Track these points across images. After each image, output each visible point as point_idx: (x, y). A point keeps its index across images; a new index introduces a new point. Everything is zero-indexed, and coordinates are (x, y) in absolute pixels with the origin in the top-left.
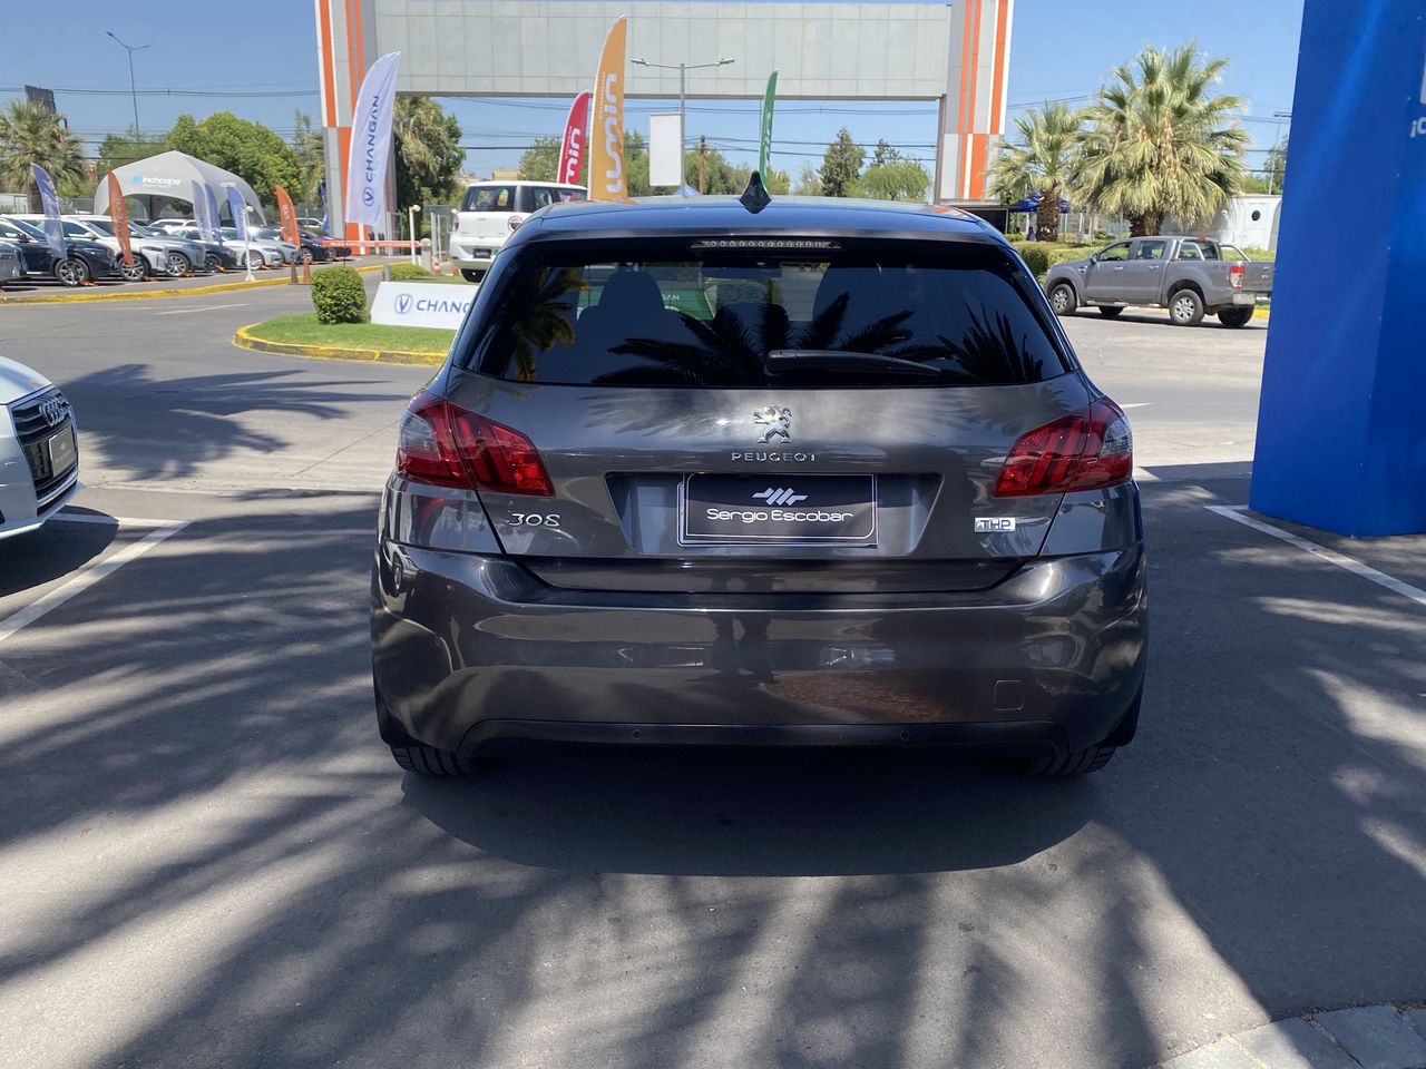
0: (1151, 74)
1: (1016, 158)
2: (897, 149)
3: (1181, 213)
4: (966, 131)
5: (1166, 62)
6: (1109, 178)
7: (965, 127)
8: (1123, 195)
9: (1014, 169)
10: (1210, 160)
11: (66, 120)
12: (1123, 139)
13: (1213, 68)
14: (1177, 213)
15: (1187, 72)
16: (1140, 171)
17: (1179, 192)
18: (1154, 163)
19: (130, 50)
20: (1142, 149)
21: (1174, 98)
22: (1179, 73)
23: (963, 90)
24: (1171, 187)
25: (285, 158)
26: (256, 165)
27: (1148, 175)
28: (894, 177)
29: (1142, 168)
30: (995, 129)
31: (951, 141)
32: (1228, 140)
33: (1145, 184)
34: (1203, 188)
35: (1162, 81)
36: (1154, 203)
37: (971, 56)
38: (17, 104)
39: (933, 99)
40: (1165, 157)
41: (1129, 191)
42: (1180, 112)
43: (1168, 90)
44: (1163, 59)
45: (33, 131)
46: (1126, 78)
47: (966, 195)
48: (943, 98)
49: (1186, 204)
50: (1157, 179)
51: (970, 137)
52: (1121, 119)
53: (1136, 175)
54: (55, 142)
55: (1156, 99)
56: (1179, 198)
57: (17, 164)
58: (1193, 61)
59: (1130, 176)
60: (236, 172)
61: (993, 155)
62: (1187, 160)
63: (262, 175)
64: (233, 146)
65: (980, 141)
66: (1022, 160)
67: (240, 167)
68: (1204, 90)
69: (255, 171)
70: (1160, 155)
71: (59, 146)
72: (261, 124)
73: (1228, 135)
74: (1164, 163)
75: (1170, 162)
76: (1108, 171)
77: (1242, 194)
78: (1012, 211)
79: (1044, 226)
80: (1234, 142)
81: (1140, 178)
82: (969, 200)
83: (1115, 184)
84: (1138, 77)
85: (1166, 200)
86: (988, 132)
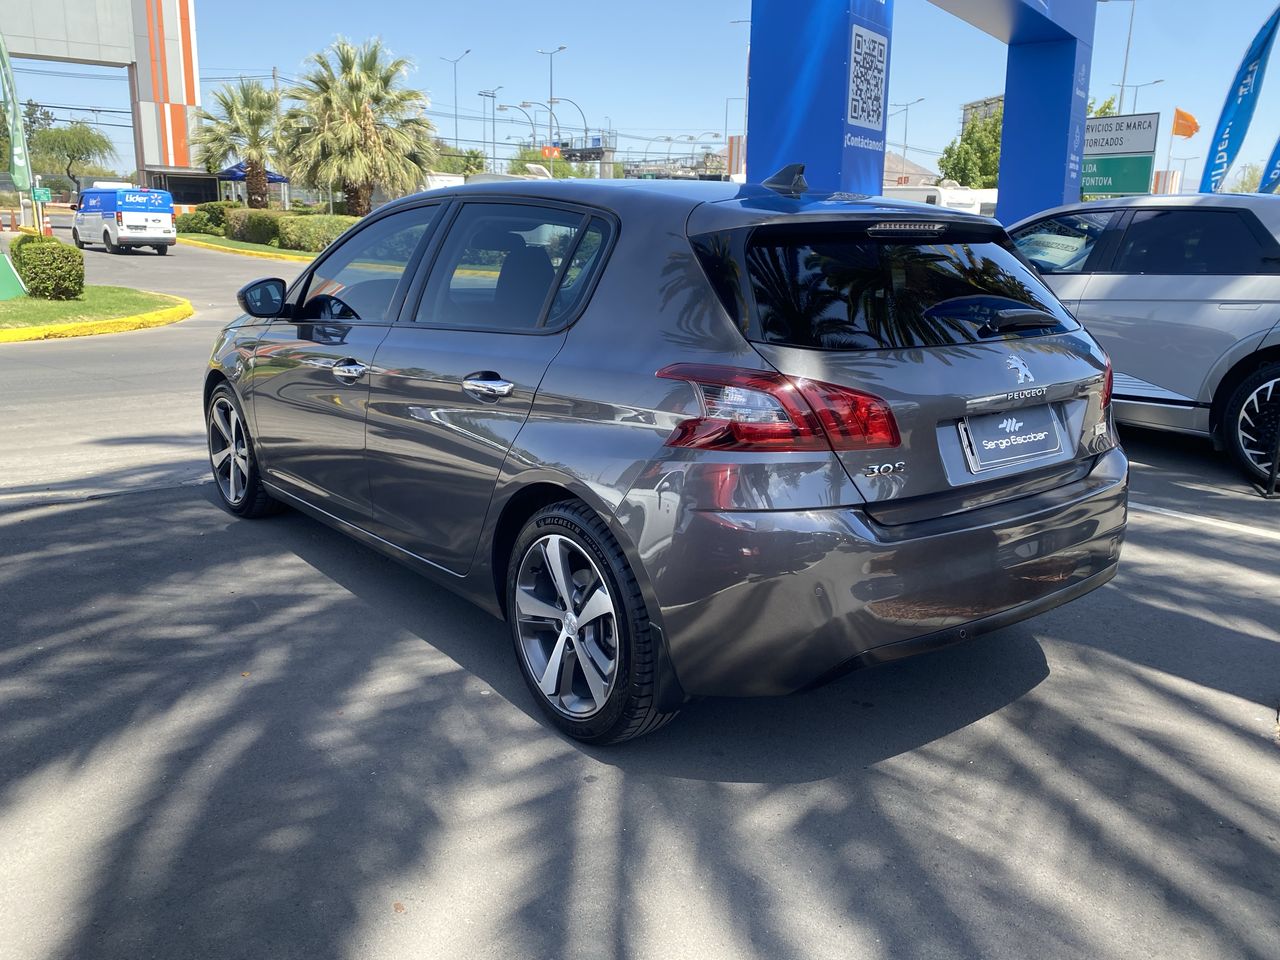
0: (346, 65)
1: (221, 130)
2: (51, 110)
3: (389, 186)
4: (162, 100)
5: (358, 56)
6: (325, 153)
7: (161, 97)
8: (340, 170)
9: (219, 139)
10: (406, 143)
12: (331, 119)
13: (397, 64)
14: (386, 187)
15: (377, 64)
16: (351, 148)
17: (386, 169)
18: (362, 143)
20: (349, 130)
21: (371, 87)
22: (369, 66)
23: (153, 60)
24: (379, 163)
27: (357, 152)
28: (69, 140)
29: (353, 146)
30: (191, 100)
31: (147, 110)
32: (416, 127)
33: (356, 160)
34: (404, 166)
35: (356, 72)
36: (367, 178)
37: (156, 26)
39: (121, 65)
40: (370, 137)
41: (345, 166)
42: (377, 99)
43: (364, 78)
44: (356, 51)
46: (324, 65)
47: (172, 163)
48: (132, 66)
49: (393, 179)
50: (366, 156)
51: (167, 107)
52: (328, 102)
53: (347, 152)
55: (355, 87)
56: (387, 174)
58: (380, 55)
59: (343, 153)
61: (192, 124)
62: (388, 141)
65: (178, 112)
66: (226, 133)
68: (394, 82)
70: (366, 136)
73: (416, 122)
74: (370, 143)
75: (374, 142)
76: (323, 146)
77: (433, 172)
78: (221, 179)
79: (254, 194)
80: (422, 128)
81: (352, 154)
82: (175, 167)
83: (330, 159)
84: (336, 66)
85: (376, 175)
86: (185, 103)
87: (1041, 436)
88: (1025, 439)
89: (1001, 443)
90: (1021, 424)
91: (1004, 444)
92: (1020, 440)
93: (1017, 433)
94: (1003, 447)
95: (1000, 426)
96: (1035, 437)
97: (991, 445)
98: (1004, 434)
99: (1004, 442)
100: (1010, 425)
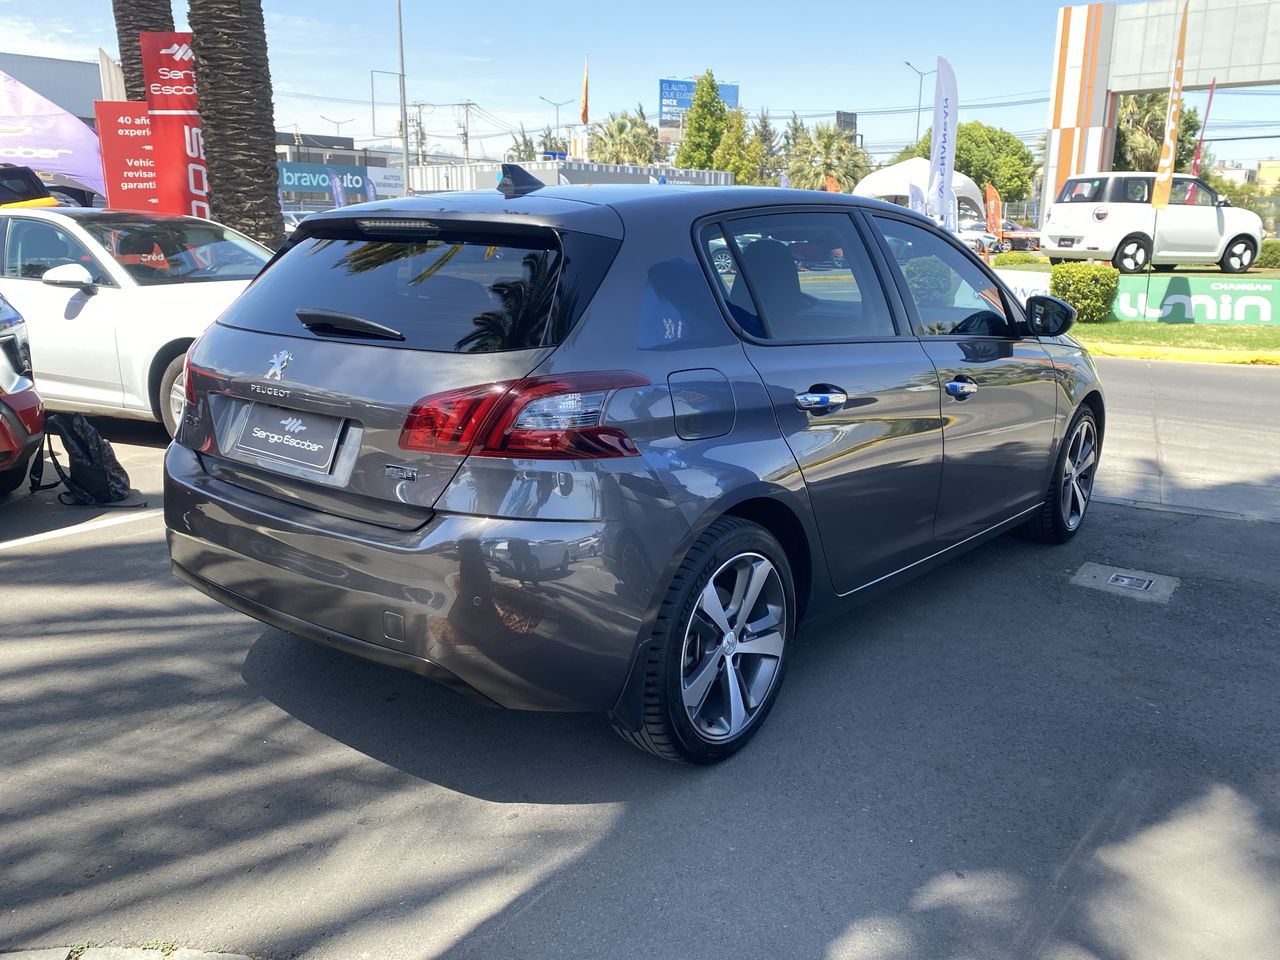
11: (862, 136)
19: (922, 75)
25: (1022, 159)
26: (986, 166)
38: (820, 126)
45: (827, 147)
54: (841, 155)
57: (812, 174)
60: (968, 174)
63: (990, 175)
64: (969, 150)
67: (972, 168)
69: (985, 172)
71: (843, 158)
72: (1004, 129)
87: (315, 447)
88: (298, 443)
89: (273, 437)
90: (304, 428)
91: (275, 439)
92: (293, 442)
93: (293, 435)
94: (272, 441)
95: (283, 422)
96: (309, 446)
97: (261, 434)
98: (282, 431)
99: (276, 437)
100: (293, 424)
